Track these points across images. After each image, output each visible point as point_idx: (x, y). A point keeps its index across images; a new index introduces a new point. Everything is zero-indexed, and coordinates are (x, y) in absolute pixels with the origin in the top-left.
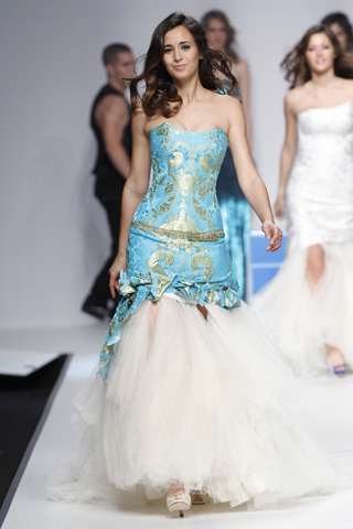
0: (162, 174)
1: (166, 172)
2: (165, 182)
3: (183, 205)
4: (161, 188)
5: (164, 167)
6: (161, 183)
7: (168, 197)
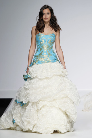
0: (39, 46)
1: (40, 46)
2: (40, 48)
3: (45, 53)
4: (39, 50)
5: (39, 44)
6: (39, 49)
7: (41, 52)
